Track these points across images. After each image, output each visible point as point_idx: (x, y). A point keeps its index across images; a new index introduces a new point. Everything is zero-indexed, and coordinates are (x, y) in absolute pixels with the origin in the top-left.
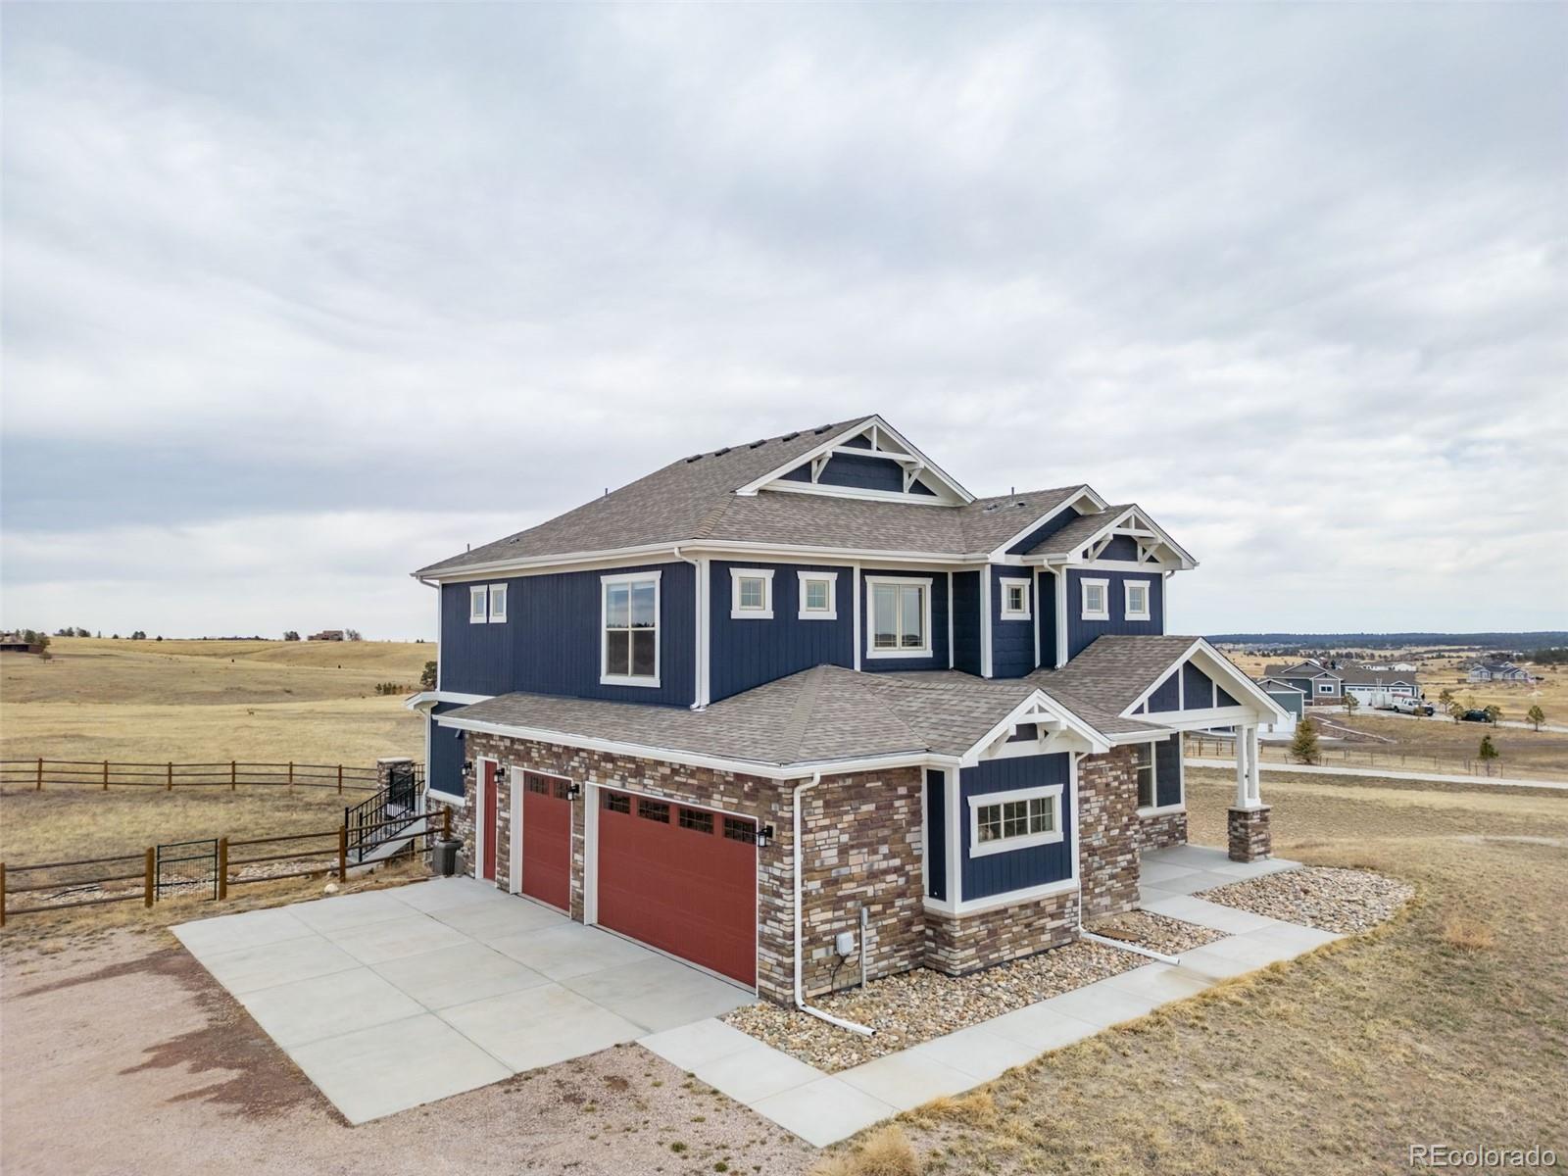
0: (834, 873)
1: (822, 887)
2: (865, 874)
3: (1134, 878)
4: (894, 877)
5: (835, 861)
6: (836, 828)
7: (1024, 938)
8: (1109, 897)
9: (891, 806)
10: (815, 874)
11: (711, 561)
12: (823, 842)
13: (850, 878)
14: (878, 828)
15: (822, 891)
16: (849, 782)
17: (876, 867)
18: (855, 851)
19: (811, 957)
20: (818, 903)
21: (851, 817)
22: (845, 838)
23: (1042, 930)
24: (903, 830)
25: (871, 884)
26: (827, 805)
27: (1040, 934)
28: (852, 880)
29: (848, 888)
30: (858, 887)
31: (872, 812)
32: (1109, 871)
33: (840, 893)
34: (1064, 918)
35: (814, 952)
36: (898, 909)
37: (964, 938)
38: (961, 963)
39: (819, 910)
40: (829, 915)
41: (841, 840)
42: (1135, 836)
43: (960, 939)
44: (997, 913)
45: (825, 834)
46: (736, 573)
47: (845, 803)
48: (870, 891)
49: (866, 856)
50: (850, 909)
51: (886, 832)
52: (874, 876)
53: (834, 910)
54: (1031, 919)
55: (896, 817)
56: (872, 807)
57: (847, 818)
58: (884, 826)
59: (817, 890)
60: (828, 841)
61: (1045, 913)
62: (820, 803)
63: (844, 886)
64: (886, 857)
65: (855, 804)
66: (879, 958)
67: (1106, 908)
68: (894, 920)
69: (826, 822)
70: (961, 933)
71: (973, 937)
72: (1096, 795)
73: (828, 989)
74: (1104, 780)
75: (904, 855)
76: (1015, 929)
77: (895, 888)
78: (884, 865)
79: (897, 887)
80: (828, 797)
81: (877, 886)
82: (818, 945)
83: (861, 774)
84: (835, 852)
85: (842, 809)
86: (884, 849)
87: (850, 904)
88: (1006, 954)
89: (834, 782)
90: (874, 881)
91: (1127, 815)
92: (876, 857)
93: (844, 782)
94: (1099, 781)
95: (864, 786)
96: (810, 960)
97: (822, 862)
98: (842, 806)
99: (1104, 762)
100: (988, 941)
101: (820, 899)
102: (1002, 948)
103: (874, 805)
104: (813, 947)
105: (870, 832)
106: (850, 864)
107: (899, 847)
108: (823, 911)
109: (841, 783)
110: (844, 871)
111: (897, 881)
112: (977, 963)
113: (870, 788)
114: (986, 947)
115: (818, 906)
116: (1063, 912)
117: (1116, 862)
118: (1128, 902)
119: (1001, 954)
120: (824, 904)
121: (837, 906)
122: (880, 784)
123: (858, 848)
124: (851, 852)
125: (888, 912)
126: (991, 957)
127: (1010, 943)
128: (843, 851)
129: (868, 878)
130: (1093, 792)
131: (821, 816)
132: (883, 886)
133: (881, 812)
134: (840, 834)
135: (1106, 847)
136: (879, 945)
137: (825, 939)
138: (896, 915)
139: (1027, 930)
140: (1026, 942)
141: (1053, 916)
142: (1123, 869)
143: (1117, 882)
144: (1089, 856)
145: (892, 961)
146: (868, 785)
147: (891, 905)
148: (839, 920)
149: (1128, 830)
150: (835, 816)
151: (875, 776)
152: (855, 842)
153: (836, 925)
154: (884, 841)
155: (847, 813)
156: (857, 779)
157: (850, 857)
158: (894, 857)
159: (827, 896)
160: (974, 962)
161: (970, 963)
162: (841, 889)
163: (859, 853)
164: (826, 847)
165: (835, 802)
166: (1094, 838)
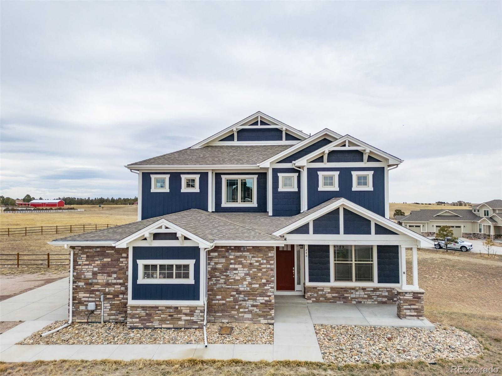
0: (90, 281)
1: (84, 285)
2: (105, 283)
3: (269, 309)
4: (119, 286)
5: (91, 277)
6: (92, 265)
7: (168, 320)
8: (251, 315)
9: (118, 260)
10: (81, 280)
11: (142, 173)
12: (86, 269)
13: (97, 284)
14: (112, 267)
15: (85, 286)
16: (98, 249)
17: (110, 281)
18: (101, 275)
19: (79, 308)
20: (83, 290)
21: (99, 262)
22: (96, 269)
23: (180, 319)
24: (124, 270)
25: (107, 287)
26: (87, 257)
27: (178, 321)
28: (98, 285)
29: (96, 287)
30: (101, 287)
31: (109, 262)
32: (252, 303)
33: (92, 288)
34: (194, 317)
35: (80, 307)
36: (121, 298)
37: (132, 314)
38: (130, 323)
39: (83, 293)
40: (88, 295)
41: (94, 270)
42: (270, 290)
43: (130, 314)
44: (152, 307)
45: (87, 267)
46: (153, 177)
47: (96, 257)
48: (107, 290)
49: (106, 277)
50: (97, 295)
51: (115, 269)
52: (108, 284)
53: (90, 294)
54: (172, 314)
55: (120, 265)
56: (109, 260)
57: (96, 262)
58: (115, 267)
59: (82, 286)
60: (88, 270)
61: (182, 312)
62: (85, 256)
63: (95, 286)
64: (115, 279)
65: (101, 258)
66: (109, 315)
67: (248, 319)
68: (118, 302)
69: (87, 263)
70: (131, 312)
71: (139, 315)
72: (242, 268)
73: (86, 321)
74: (249, 262)
75: (124, 279)
76: (162, 316)
77: (119, 290)
78: (114, 281)
79: (120, 290)
80: (88, 254)
81: (110, 289)
82: (82, 304)
83: (104, 247)
84: (91, 274)
85: (94, 259)
86: (115, 276)
87: (97, 293)
88: (156, 324)
89: (91, 249)
90: (109, 286)
91: (265, 279)
92: (110, 278)
93: (96, 249)
94: (245, 261)
95: (105, 252)
96: (78, 309)
97: (85, 277)
98: (95, 258)
99: (249, 253)
100: (146, 317)
101: (83, 289)
102: (154, 322)
103: (110, 259)
104: (80, 305)
105: (108, 269)
106: (98, 279)
107: (122, 276)
108: (84, 293)
109: (94, 250)
110: (95, 281)
111: (120, 288)
112: (140, 325)
113: (108, 253)
114: (144, 320)
115: (82, 291)
116: (193, 314)
117: (256, 300)
118: (264, 319)
119: (153, 324)
120: (86, 291)
121: (92, 293)
122: (113, 252)
123: (102, 274)
124: (98, 275)
125: (115, 299)
126: (147, 324)
127: (159, 321)
128: (95, 274)
129: (106, 285)
130: (241, 266)
131: (84, 261)
132: (113, 289)
133: (114, 262)
134: (93, 267)
135: (249, 292)
136: (110, 310)
137: (85, 303)
138: (120, 300)
139: (170, 318)
140: (168, 322)
141: (186, 315)
142: (261, 304)
143: (257, 309)
144: (237, 294)
145: (117, 317)
146: (107, 252)
147: (118, 296)
148: (92, 297)
149: (266, 286)
150: (91, 261)
151: (111, 248)
152: (100, 271)
153: (90, 299)
154: (115, 273)
155: (97, 260)
156: (102, 249)
157: (98, 276)
158: (120, 279)
159: (87, 289)
160: (137, 324)
161: (135, 325)
162: (94, 287)
163: (102, 275)
164: (87, 271)
165: (91, 256)
166: (240, 286)
